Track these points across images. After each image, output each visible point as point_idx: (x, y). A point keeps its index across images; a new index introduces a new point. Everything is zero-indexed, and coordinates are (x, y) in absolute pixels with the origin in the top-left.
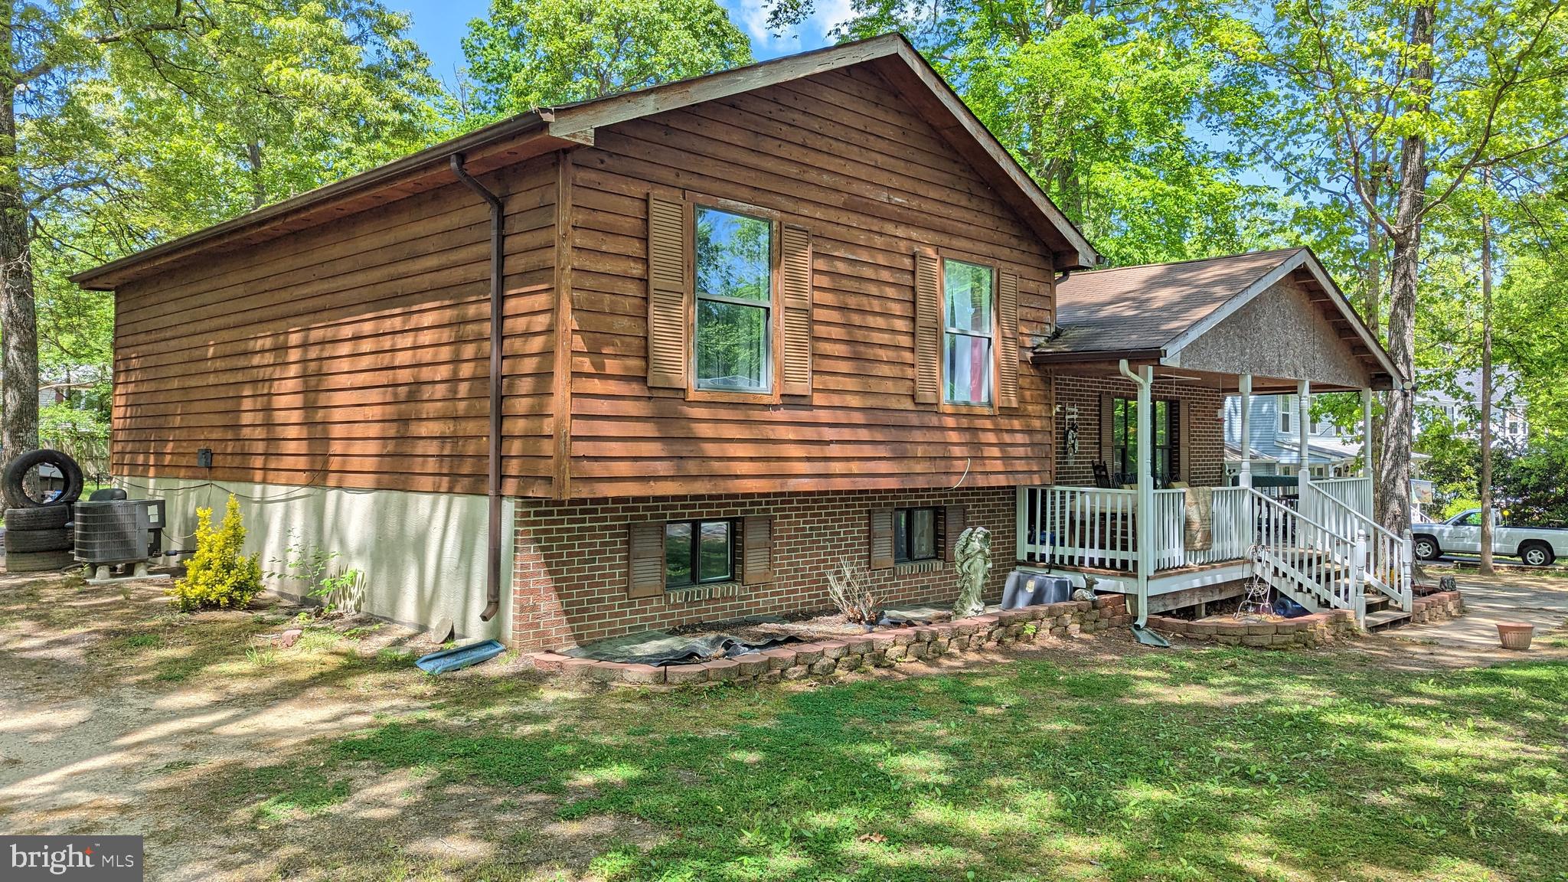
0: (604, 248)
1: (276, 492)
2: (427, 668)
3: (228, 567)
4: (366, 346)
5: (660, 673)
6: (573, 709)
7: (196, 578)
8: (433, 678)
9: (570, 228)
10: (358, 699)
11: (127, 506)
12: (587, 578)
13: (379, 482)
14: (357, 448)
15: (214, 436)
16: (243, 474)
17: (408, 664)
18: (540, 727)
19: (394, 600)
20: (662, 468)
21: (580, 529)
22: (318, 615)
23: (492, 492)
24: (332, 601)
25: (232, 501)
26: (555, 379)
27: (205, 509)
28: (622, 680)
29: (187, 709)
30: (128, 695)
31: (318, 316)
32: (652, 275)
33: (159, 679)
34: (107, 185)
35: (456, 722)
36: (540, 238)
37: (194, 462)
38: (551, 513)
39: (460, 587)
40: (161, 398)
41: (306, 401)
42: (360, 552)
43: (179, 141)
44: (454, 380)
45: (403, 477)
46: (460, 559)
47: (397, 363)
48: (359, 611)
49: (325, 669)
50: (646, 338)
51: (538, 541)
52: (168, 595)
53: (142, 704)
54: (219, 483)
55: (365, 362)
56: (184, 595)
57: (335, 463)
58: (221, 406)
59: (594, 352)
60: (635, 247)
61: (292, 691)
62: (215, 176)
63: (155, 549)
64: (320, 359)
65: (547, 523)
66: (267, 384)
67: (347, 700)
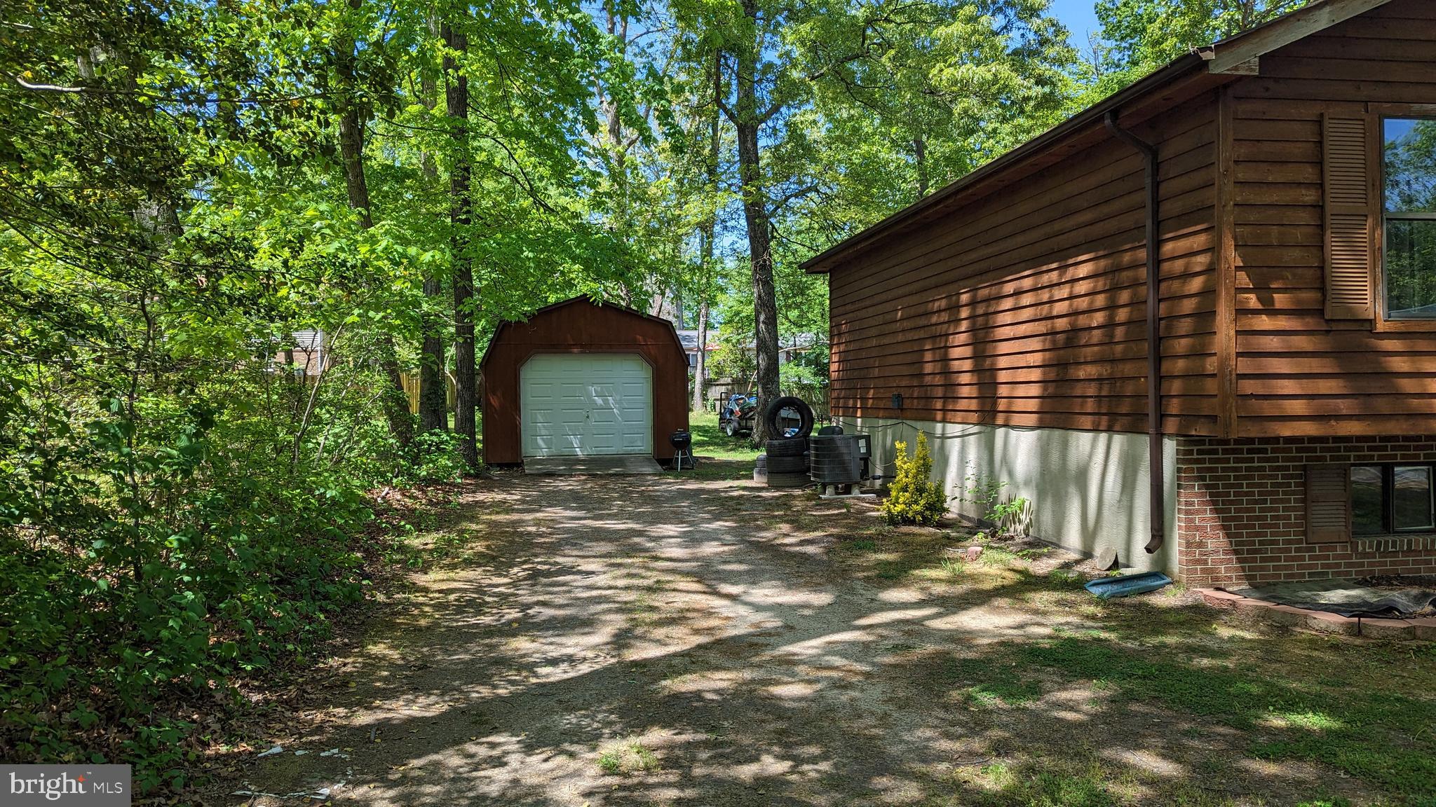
0: (1270, 179)
1: (954, 429)
2: (1096, 591)
3: (920, 490)
4: (1027, 299)
5: (1352, 624)
6: (1253, 649)
7: (897, 498)
8: (1100, 601)
9: (1231, 163)
10: (1036, 612)
11: (845, 439)
12: (1258, 518)
13: (1040, 420)
14: (1021, 391)
15: (904, 383)
16: (927, 415)
17: (1079, 585)
18: (1218, 662)
19: (1059, 527)
20: (1344, 406)
21: (1247, 469)
22: (993, 536)
23: (1152, 431)
24: (1004, 524)
25: (921, 437)
26: (1218, 318)
27: (901, 442)
28: (1307, 626)
29: (903, 603)
30: (859, 586)
31: (984, 277)
32: (1328, 199)
33: (879, 576)
34: (818, 191)
35: (1129, 645)
36: (1199, 178)
37: (890, 405)
38: (1215, 452)
39: (1123, 520)
40: (864, 354)
41: (975, 351)
42: (1027, 483)
43: (865, 147)
44: (1109, 325)
45: (1063, 416)
46: (1122, 493)
47: (1055, 313)
48: (1027, 535)
49: (1006, 582)
50: (1322, 268)
51: (1203, 479)
52: (878, 510)
53: (869, 595)
54: (908, 422)
55: (1026, 314)
56: (889, 511)
57: (1002, 404)
58: (909, 359)
59: (1261, 288)
60: (1308, 173)
61: (979, 598)
62: (891, 172)
63: (865, 473)
64: (986, 314)
65: (1211, 461)
66: (943, 339)
67: (1027, 612)
